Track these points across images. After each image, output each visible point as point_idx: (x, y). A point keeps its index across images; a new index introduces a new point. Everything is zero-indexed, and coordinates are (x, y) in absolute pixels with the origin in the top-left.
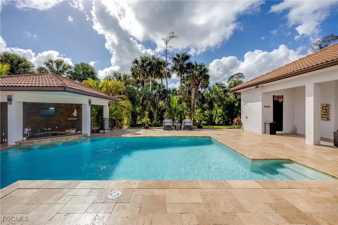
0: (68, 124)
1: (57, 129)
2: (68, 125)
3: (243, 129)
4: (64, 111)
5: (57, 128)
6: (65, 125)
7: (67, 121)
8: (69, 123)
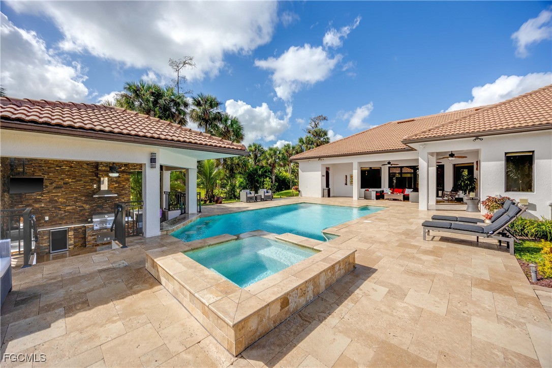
0: (82, 207)
1: (46, 221)
2: (81, 210)
3: (301, 196)
4: (70, 181)
5: (47, 218)
6: (73, 209)
7: (77, 202)
8: (84, 205)
